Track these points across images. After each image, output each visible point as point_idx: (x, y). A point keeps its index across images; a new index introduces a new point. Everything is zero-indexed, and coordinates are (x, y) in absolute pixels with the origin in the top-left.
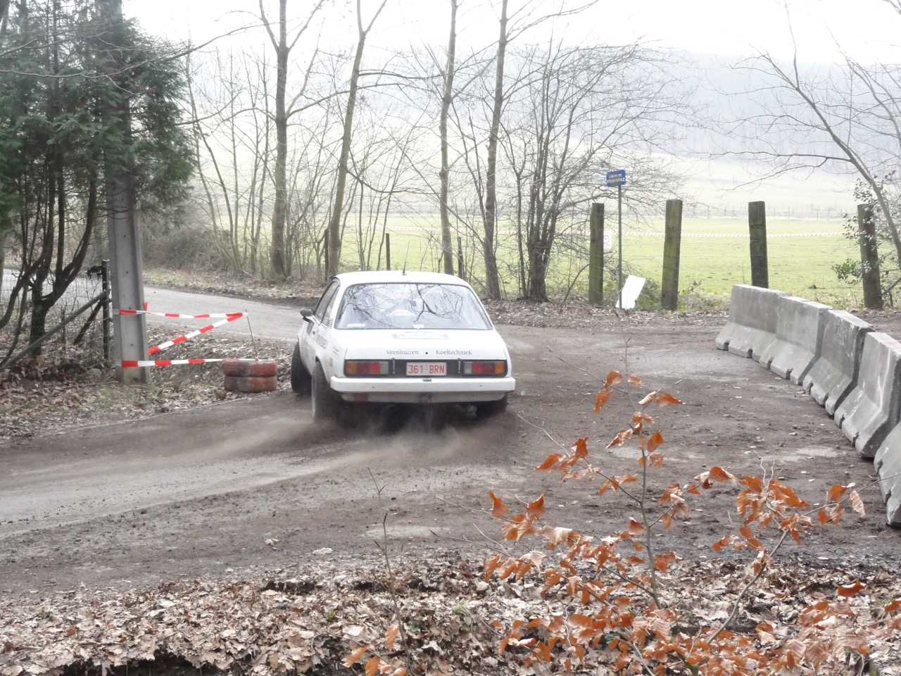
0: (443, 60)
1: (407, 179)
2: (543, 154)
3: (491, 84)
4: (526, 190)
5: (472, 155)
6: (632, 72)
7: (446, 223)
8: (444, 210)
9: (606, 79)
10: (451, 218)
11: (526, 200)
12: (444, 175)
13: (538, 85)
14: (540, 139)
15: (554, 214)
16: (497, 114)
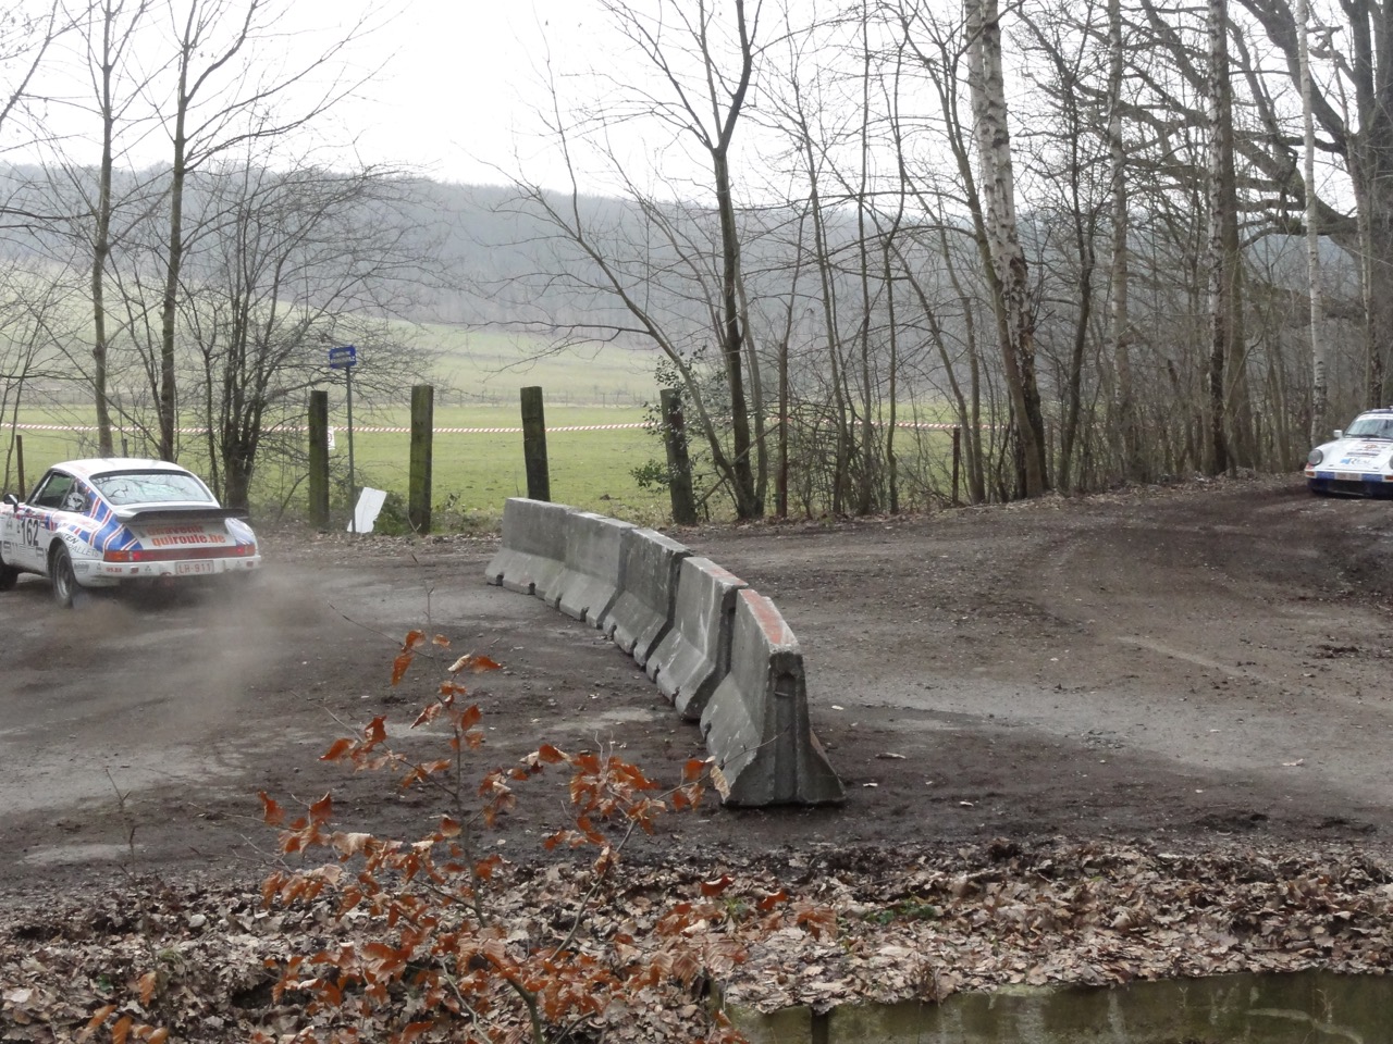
0: (95, 194)
1: (45, 359)
2: (241, 325)
3: (164, 228)
4: (218, 375)
5: (140, 325)
6: (361, 213)
7: (104, 421)
8: (102, 402)
9: (326, 222)
10: (112, 413)
11: (218, 387)
12: (99, 353)
13: (230, 230)
14: (236, 304)
15: (258, 406)
16: (174, 269)
